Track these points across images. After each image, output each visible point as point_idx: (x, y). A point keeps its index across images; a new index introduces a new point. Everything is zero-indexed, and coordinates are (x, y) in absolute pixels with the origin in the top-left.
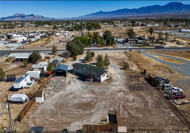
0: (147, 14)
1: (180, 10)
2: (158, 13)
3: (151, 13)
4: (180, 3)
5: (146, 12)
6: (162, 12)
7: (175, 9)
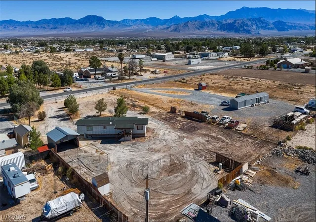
0: (54, 32)
1: (103, 28)
2: (72, 31)
3: (61, 31)
4: (101, 17)
5: (51, 28)
6: (78, 29)
7: (96, 25)
